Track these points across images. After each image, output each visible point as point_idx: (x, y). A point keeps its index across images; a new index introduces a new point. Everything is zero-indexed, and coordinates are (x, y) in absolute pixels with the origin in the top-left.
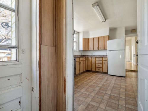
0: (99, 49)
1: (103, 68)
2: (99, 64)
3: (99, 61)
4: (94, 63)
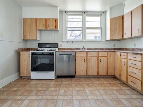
3: (134, 62)
4: (124, 65)
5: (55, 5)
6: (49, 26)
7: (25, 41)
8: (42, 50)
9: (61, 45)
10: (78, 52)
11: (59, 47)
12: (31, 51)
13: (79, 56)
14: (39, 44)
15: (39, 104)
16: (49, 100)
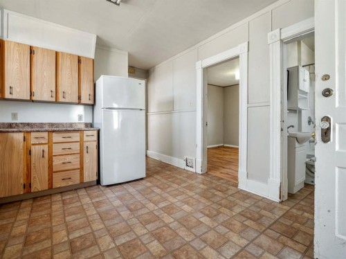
0: (61, 99)
1: (82, 169)
2: (68, 159)
3: (67, 146)
4: (43, 156)
15: (206, 232)
16: (187, 228)
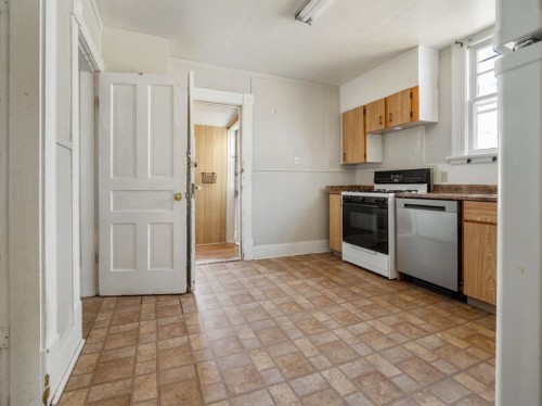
5: (402, 46)
6: (394, 117)
7: (349, 167)
8: (379, 191)
9: (444, 175)
10: (471, 200)
11: (437, 181)
12: (344, 193)
13: (478, 219)
14: (376, 173)
